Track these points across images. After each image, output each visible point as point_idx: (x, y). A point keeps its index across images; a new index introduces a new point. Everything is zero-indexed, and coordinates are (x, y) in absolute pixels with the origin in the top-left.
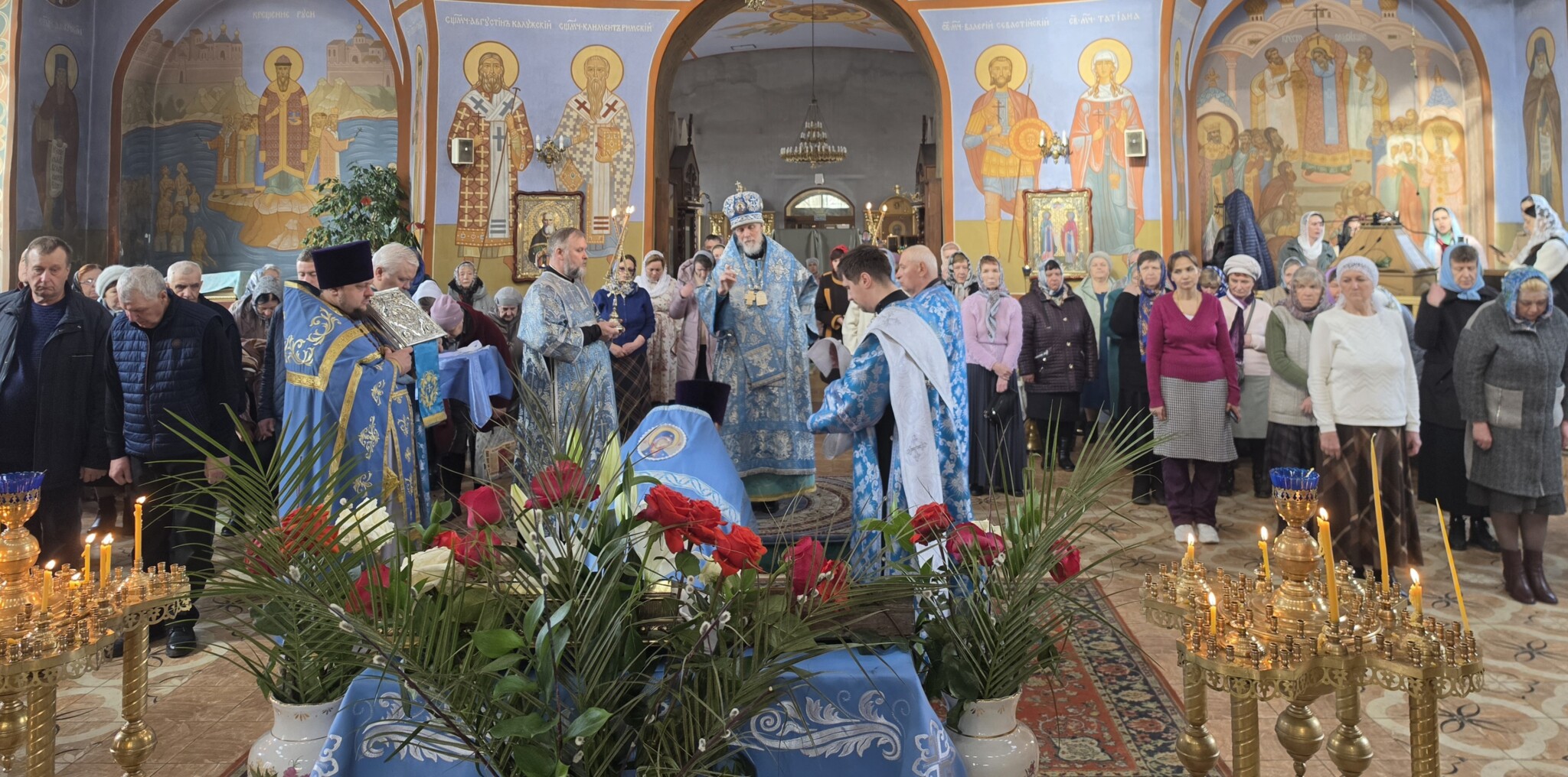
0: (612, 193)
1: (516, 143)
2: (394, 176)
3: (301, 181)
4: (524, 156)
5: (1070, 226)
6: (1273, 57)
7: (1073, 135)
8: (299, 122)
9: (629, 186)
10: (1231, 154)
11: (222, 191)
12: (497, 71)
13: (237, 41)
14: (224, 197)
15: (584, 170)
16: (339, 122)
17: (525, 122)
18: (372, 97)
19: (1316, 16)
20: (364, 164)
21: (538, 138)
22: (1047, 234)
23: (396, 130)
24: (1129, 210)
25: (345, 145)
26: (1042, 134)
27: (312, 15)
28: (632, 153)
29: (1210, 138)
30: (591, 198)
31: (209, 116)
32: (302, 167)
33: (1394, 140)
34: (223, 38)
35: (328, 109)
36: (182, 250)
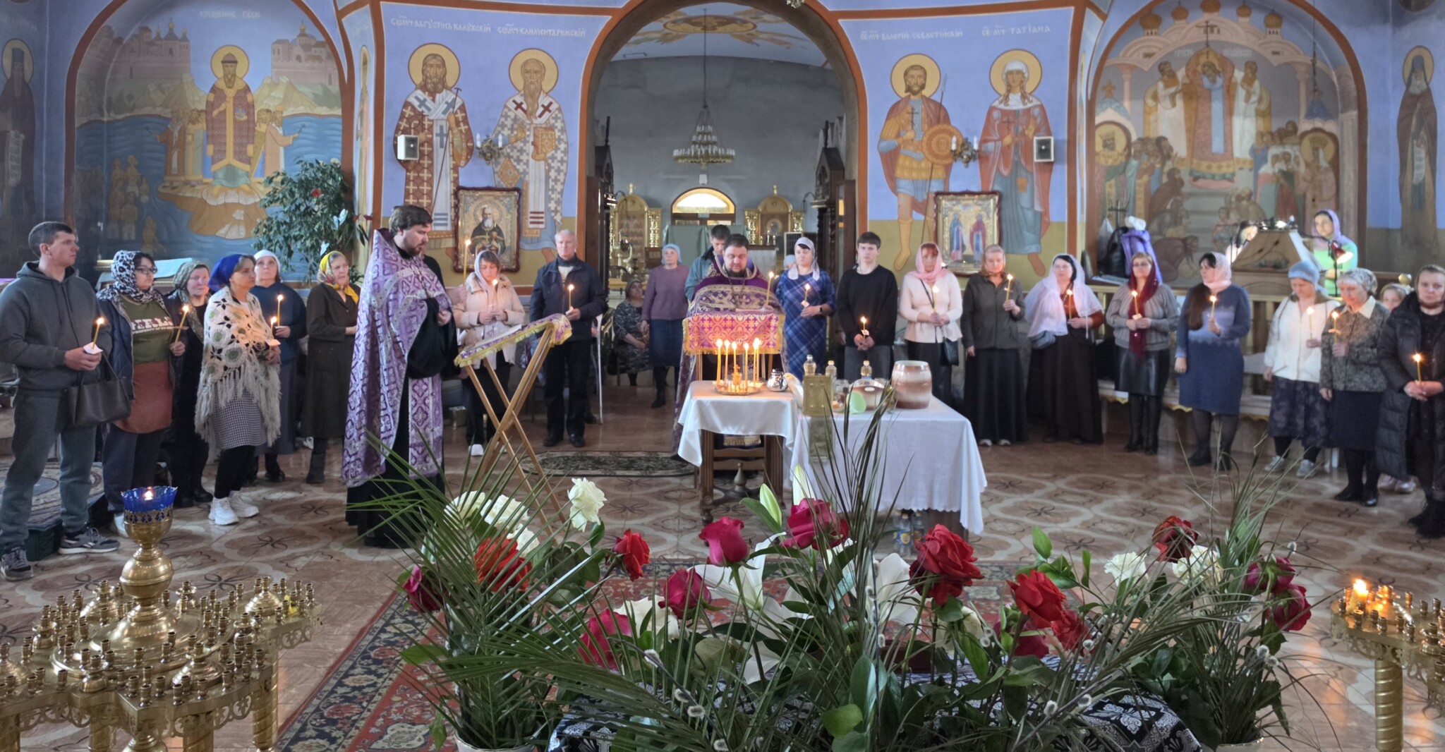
1: (457, 141)
2: (338, 170)
3: (248, 175)
4: (464, 154)
5: (979, 226)
6: (1165, 71)
7: (983, 141)
8: (245, 118)
9: (563, 184)
10: (1122, 159)
11: (172, 182)
12: (440, 71)
13: (185, 39)
14: (174, 188)
15: (521, 167)
16: (283, 118)
17: (465, 121)
18: (315, 95)
19: (1206, 32)
20: (309, 158)
21: (478, 136)
22: (955, 234)
23: (340, 127)
24: (1035, 213)
25: (289, 140)
26: (954, 139)
27: (257, 15)
28: (566, 152)
29: (1105, 146)
30: (527, 196)
31: (158, 111)
32: (248, 161)
33: (1274, 150)
34: (171, 36)
35: (272, 105)
36: (133, 237)
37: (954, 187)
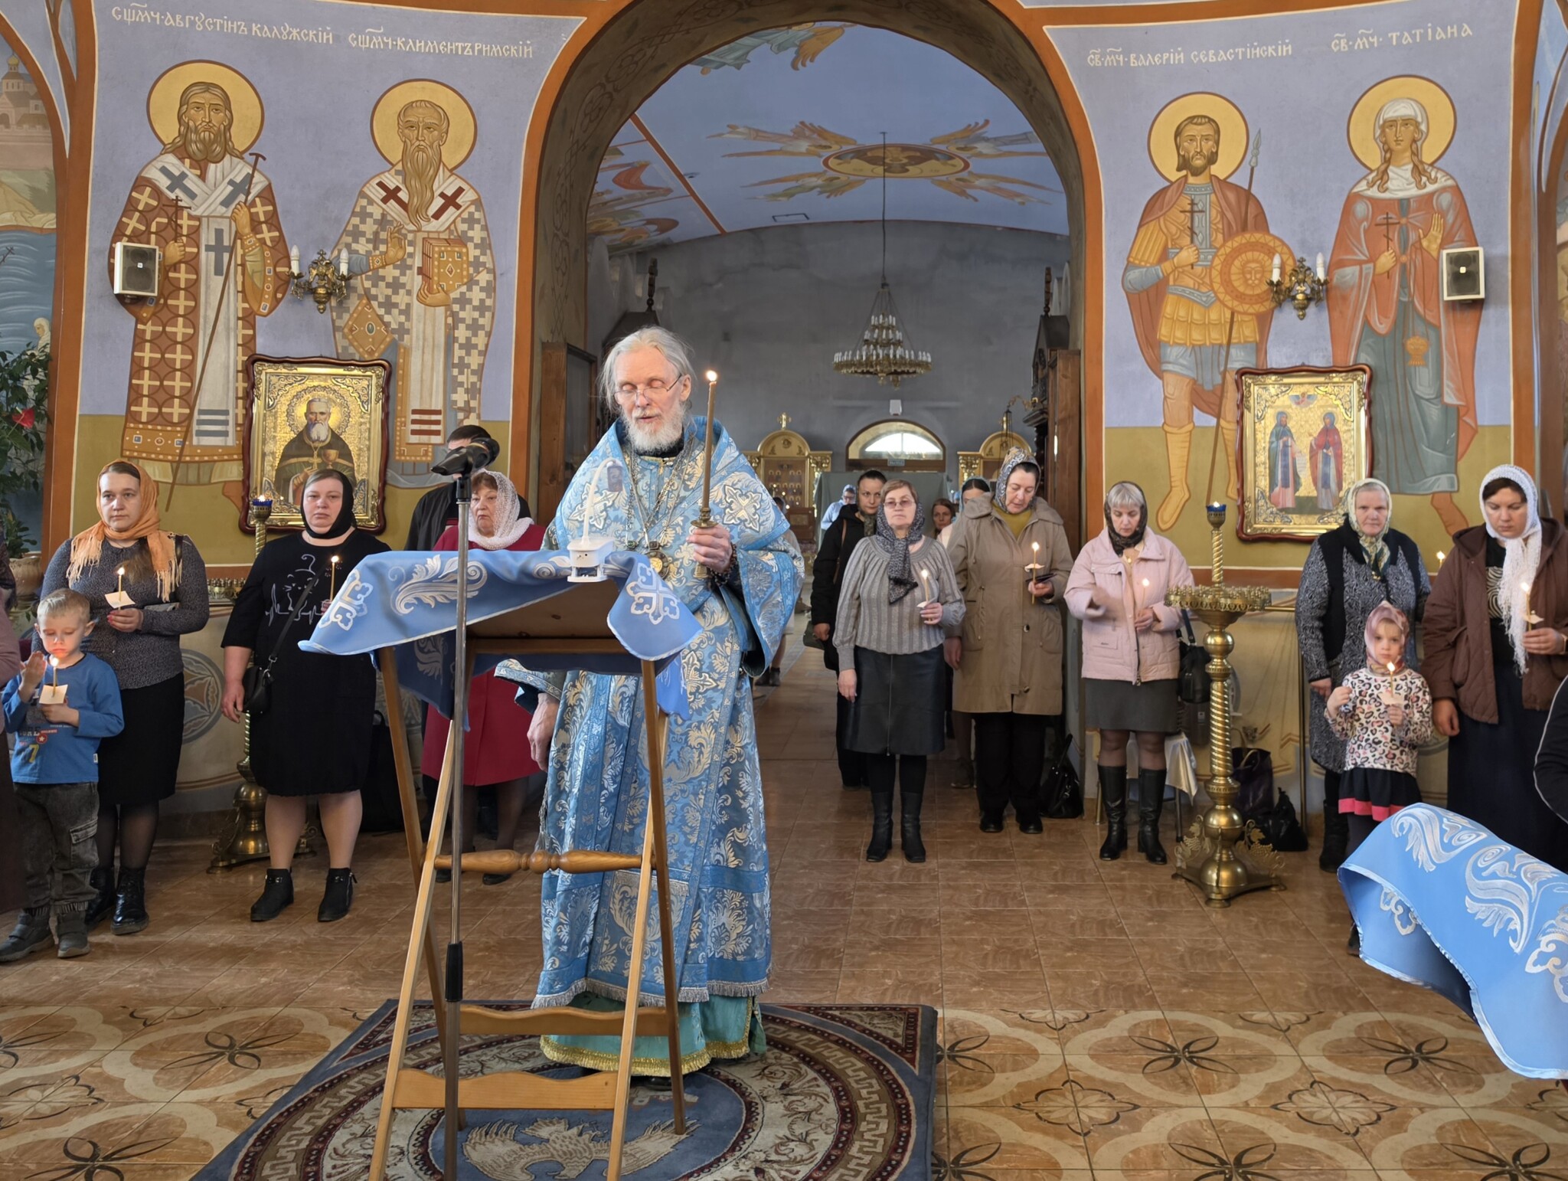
0: (448, 365)
1: (253, 261)
4: (269, 288)
7: (1335, 264)
9: (483, 354)
15: (394, 319)
17: (273, 221)
24: (1447, 409)
26: (1277, 260)
28: (489, 289)
37: (1276, 358)
